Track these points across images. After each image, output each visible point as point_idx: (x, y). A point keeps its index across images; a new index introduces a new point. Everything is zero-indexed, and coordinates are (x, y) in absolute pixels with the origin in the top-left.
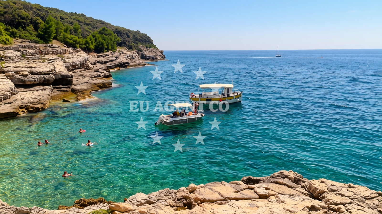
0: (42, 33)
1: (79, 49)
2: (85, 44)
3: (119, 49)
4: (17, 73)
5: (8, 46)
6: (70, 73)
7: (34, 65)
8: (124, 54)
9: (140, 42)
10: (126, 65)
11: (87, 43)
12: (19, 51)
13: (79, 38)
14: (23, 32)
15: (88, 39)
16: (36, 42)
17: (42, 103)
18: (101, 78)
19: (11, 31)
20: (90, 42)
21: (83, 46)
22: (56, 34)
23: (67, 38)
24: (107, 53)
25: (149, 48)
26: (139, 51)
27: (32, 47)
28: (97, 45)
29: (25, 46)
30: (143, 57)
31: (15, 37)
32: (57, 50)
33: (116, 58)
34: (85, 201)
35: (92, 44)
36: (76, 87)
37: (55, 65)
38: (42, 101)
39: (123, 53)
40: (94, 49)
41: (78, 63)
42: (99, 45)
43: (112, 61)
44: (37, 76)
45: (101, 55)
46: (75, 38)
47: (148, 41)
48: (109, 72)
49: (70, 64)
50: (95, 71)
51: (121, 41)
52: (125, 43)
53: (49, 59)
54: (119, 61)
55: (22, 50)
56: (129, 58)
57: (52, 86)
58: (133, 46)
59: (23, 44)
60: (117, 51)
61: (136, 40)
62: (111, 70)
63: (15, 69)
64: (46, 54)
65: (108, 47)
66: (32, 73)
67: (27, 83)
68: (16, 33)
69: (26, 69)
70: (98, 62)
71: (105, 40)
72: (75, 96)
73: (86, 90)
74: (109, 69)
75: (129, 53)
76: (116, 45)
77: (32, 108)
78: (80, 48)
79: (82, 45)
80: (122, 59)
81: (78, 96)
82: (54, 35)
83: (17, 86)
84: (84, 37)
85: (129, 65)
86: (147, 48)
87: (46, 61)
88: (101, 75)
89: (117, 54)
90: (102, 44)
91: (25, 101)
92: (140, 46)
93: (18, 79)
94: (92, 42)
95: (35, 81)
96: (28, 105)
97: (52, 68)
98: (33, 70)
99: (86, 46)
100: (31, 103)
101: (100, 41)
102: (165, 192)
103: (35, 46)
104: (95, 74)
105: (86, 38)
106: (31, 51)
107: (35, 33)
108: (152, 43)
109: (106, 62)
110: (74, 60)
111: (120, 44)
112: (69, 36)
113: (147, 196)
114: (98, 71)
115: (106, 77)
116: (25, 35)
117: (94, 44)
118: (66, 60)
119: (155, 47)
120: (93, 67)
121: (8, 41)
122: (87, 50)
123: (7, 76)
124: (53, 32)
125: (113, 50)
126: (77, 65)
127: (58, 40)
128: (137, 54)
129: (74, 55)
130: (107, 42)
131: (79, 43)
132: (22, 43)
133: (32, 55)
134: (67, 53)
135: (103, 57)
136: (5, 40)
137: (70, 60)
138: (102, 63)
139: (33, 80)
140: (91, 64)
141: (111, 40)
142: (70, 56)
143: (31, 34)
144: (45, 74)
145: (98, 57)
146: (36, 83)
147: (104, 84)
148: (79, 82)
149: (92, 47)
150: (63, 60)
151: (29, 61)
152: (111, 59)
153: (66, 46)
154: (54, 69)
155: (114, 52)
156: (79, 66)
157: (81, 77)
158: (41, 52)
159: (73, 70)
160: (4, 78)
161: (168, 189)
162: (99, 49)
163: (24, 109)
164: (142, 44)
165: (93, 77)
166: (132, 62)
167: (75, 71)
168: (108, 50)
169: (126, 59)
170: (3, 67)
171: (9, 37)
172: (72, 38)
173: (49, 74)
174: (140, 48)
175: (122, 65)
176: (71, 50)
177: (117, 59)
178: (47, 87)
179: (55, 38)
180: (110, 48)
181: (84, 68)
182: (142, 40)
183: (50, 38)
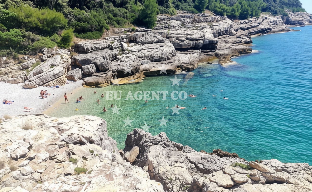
0: (198, 4)
1: (225, 17)
2: (232, 11)
3: (262, 15)
4: (177, 39)
5: (173, 17)
6: (216, 39)
7: (189, 33)
8: (267, 20)
9: (286, 6)
10: (268, 31)
11: (233, 10)
12: (180, 20)
13: (227, 6)
14: (185, 4)
15: (235, 7)
16: (193, 12)
17: (192, 65)
18: (242, 45)
19: (176, 4)
20: (237, 9)
21: (229, 14)
22: (208, 4)
23: (217, 6)
24: (251, 19)
25: (296, 12)
26: (284, 16)
27: (189, 16)
28: (242, 12)
29: (184, 16)
30: (288, 22)
31: (178, 10)
32: (207, 19)
33: (259, 23)
34: (221, 152)
35: (238, 11)
36: (220, 52)
37: (205, 32)
38: (193, 63)
39: (266, 18)
40: (239, 16)
41: (223, 30)
42: (244, 12)
43: (254, 27)
44: (191, 42)
45: (245, 22)
46: (223, 6)
47: (296, 5)
48: (250, 38)
49: (217, 31)
50: (237, 37)
51: (266, 6)
52: (270, 8)
53: (201, 26)
54: (261, 27)
55: (182, 19)
56: (272, 23)
57: (200, 50)
58: (278, 11)
59: (183, 15)
60: (260, 17)
61: (283, 4)
62: (252, 36)
63: (176, 35)
64: (198, 23)
65: (252, 13)
66: (187, 39)
67: (183, 47)
68: (179, 6)
69: (183, 36)
70: (241, 28)
71: (250, 6)
72: (218, 60)
73: (227, 55)
74: (250, 35)
75: (273, 18)
76: (261, 11)
77: (186, 68)
78: (227, 15)
79: (228, 12)
80: (265, 25)
81: (220, 60)
82: (206, 5)
83: (176, 49)
84: (231, 5)
85: (271, 31)
86: (293, 12)
87: (198, 28)
88: (243, 41)
89: (260, 20)
90: (247, 11)
91: (181, 62)
92: (286, 11)
93: (178, 43)
94: (238, 10)
95: (189, 45)
96: (183, 65)
97: (202, 34)
98: (189, 36)
99: (232, 14)
100: (185, 64)
101: (245, 8)
102: (304, 166)
103: (191, 16)
104: (238, 40)
105: (233, 5)
106: (188, 20)
107: (192, 4)
108: (300, 7)
109: (248, 28)
110: (220, 28)
111: (264, 10)
112: (218, 5)
113: (283, 164)
114: (240, 37)
115: (246, 43)
116: (186, 6)
117: (240, 11)
118: (214, 27)
119: (303, 10)
120: (236, 34)
121: (174, 12)
122: (232, 17)
123: (170, 41)
124: (206, 2)
125: (257, 16)
126: (222, 32)
127: (209, 10)
128: (281, 19)
129: (220, 22)
130: (252, 8)
131: (226, 11)
132: (183, 13)
133: (189, 24)
134: (215, 21)
135: (247, 23)
136: (172, 12)
137: (217, 27)
138: (244, 30)
139: (187, 45)
140: (234, 30)
141: (256, 5)
142: (217, 24)
143: (190, 5)
144: (197, 40)
145: (241, 24)
146: (189, 47)
147: (244, 50)
148: (222, 48)
149: (237, 14)
150: (211, 27)
151: (186, 28)
152: (253, 25)
153: (215, 14)
154: (204, 36)
155: (257, 18)
156: (224, 32)
157: (224, 43)
158: (195, 21)
159: (218, 36)
160: (168, 43)
161: (306, 164)
162: (243, 16)
163: (179, 68)
164: (288, 8)
165: (235, 42)
166: (274, 28)
167: (220, 37)
168: (252, 16)
169: (269, 25)
170: (169, 34)
171: (174, 9)
172: (221, 7)
173: (200, 40)
174: (286, 12)
175: (264, 31)
176: (219, 18)
177: (259, 25)
178: (196, 51)
179: (207, 8)
180: (254, 14)
181: (228, 35)
182: (288, 4)
183: (203, 8)
